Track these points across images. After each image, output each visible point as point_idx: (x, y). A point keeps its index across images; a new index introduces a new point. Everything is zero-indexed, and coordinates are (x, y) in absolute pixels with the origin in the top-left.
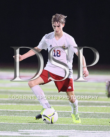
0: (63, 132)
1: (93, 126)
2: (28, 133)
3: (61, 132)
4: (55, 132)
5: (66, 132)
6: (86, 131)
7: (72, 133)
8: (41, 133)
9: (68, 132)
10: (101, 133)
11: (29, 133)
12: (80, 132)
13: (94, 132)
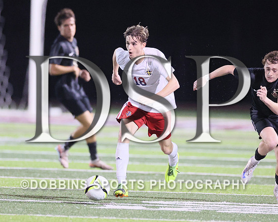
0: (208, 205)
1: (253, 197)
2: (156, 205)
3: (205, 205)
4: (197, 205)
5: (213, 205)
6: (243, 204)
7: (222, 206)
8: (175, 206)
9: (216, 205)
10: (264, 206)
11: (158, 205)
12: (233, 205)
13: (253, 204)
